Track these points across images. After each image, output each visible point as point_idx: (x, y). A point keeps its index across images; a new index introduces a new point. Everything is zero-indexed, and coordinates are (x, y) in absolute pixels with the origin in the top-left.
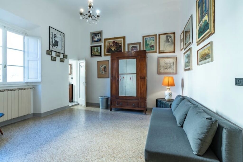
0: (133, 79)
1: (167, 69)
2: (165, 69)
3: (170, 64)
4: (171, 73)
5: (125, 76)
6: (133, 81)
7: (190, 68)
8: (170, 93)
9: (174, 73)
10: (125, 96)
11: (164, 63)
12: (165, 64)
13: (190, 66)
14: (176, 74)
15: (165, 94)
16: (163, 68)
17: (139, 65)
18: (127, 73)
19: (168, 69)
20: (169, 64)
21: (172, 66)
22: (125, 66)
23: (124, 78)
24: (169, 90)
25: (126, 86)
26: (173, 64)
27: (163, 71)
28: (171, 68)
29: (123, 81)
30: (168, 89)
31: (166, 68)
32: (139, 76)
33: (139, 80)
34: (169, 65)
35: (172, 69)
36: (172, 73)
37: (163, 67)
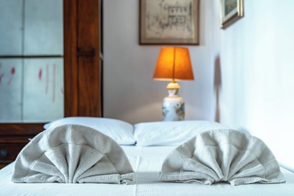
0: (51, 77)
1: (169, 27)
2: (163, 26)
3: (179, 10)
4: (182, 39)
5: (17, 63)
6: (51, 85)
7: (238, 11)
8: (178, 105)
9: (191, 39)
10: (19, 121)
11: (160, 5)
12: (165, 8)
13: (236, 6)
14: (197, 44)
15: (163, 108)
16: (157, 24)
17: (74, 8)
18: (26, 53)
19: (174, 27)
20: (175, 9)
21: (185, 17)
22: (19, 24)
23: (13, 71)
24: (176, 93)
25: (22, 104)
26: (188, 9)
27: (157, 33)
28: (181, 23)
29: (9, 83)
30: (173, 89)
31: (167, 25)
32: (74, 45)
33: (74, 59)
34: (175, 13)
35: (186, 26)
36: (185, 42)
37: (157, 18)
